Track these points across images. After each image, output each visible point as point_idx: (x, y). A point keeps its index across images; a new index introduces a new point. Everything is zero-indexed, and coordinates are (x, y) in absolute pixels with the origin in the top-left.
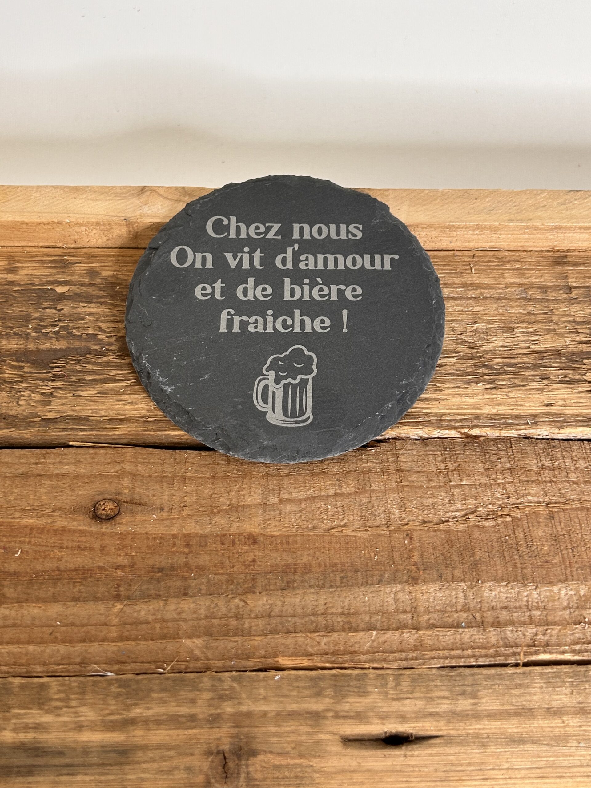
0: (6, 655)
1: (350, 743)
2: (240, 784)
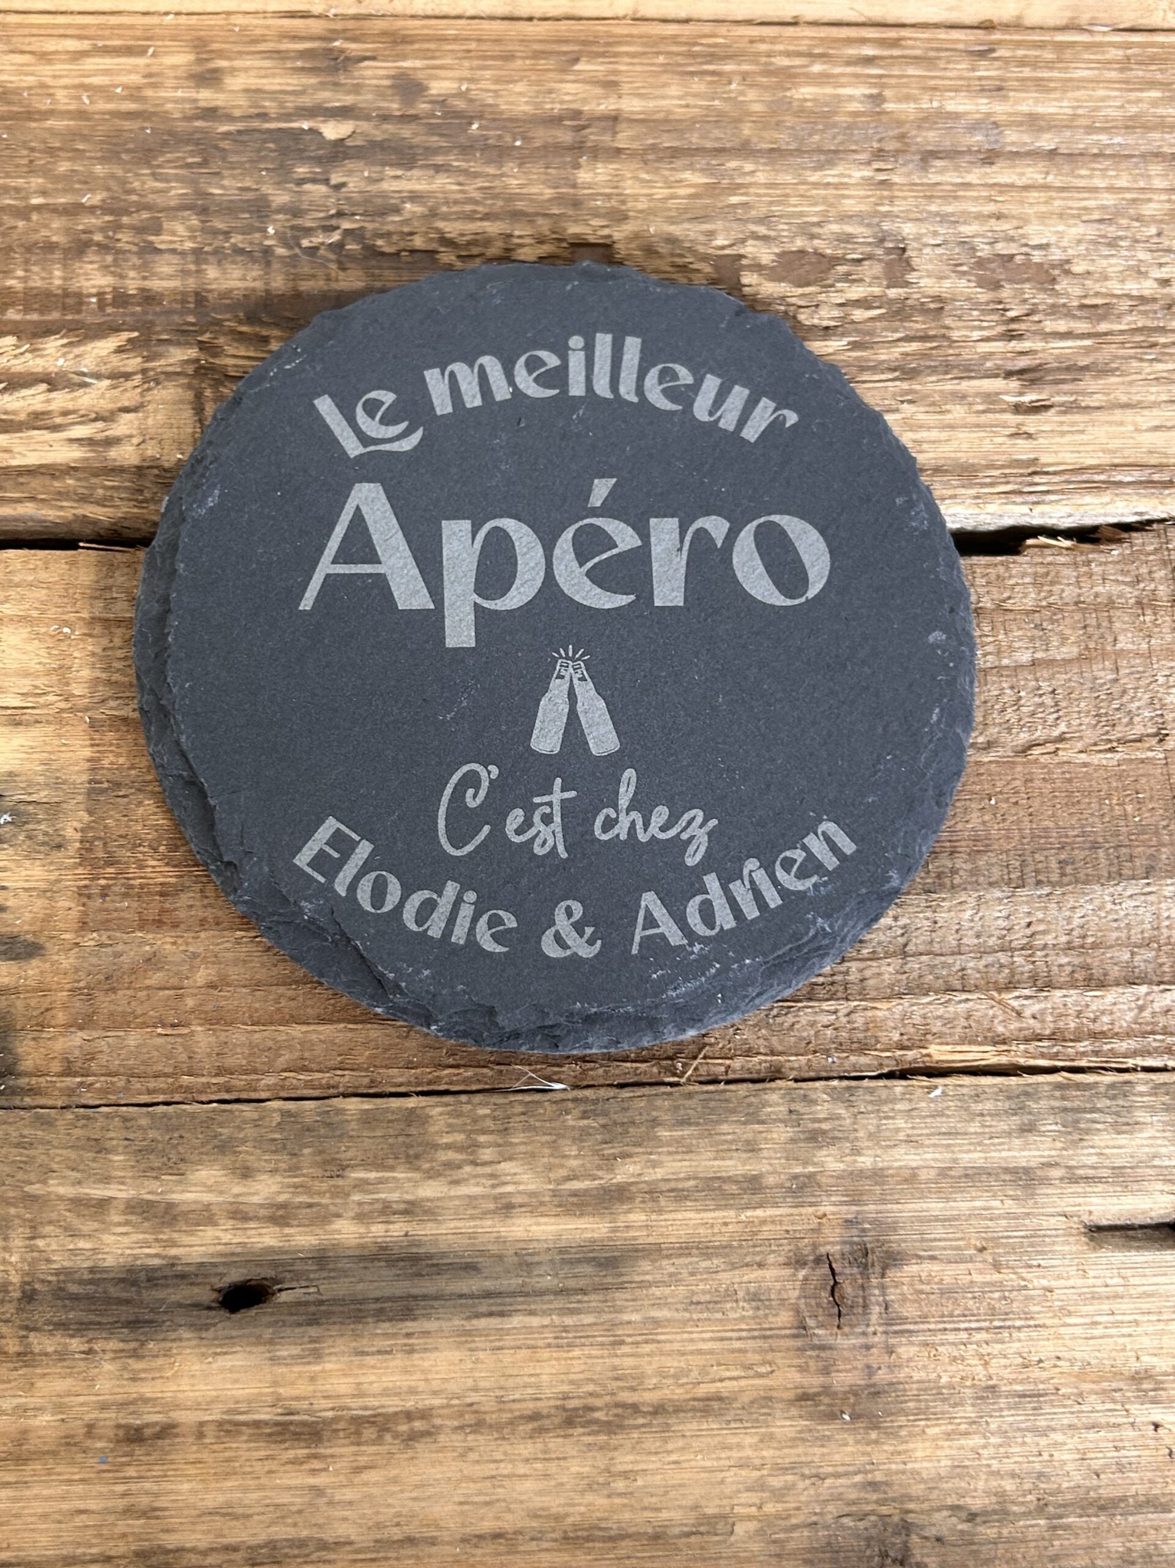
0: (319, 1047)
1: (1103, 1235)
2: (871, 1329)
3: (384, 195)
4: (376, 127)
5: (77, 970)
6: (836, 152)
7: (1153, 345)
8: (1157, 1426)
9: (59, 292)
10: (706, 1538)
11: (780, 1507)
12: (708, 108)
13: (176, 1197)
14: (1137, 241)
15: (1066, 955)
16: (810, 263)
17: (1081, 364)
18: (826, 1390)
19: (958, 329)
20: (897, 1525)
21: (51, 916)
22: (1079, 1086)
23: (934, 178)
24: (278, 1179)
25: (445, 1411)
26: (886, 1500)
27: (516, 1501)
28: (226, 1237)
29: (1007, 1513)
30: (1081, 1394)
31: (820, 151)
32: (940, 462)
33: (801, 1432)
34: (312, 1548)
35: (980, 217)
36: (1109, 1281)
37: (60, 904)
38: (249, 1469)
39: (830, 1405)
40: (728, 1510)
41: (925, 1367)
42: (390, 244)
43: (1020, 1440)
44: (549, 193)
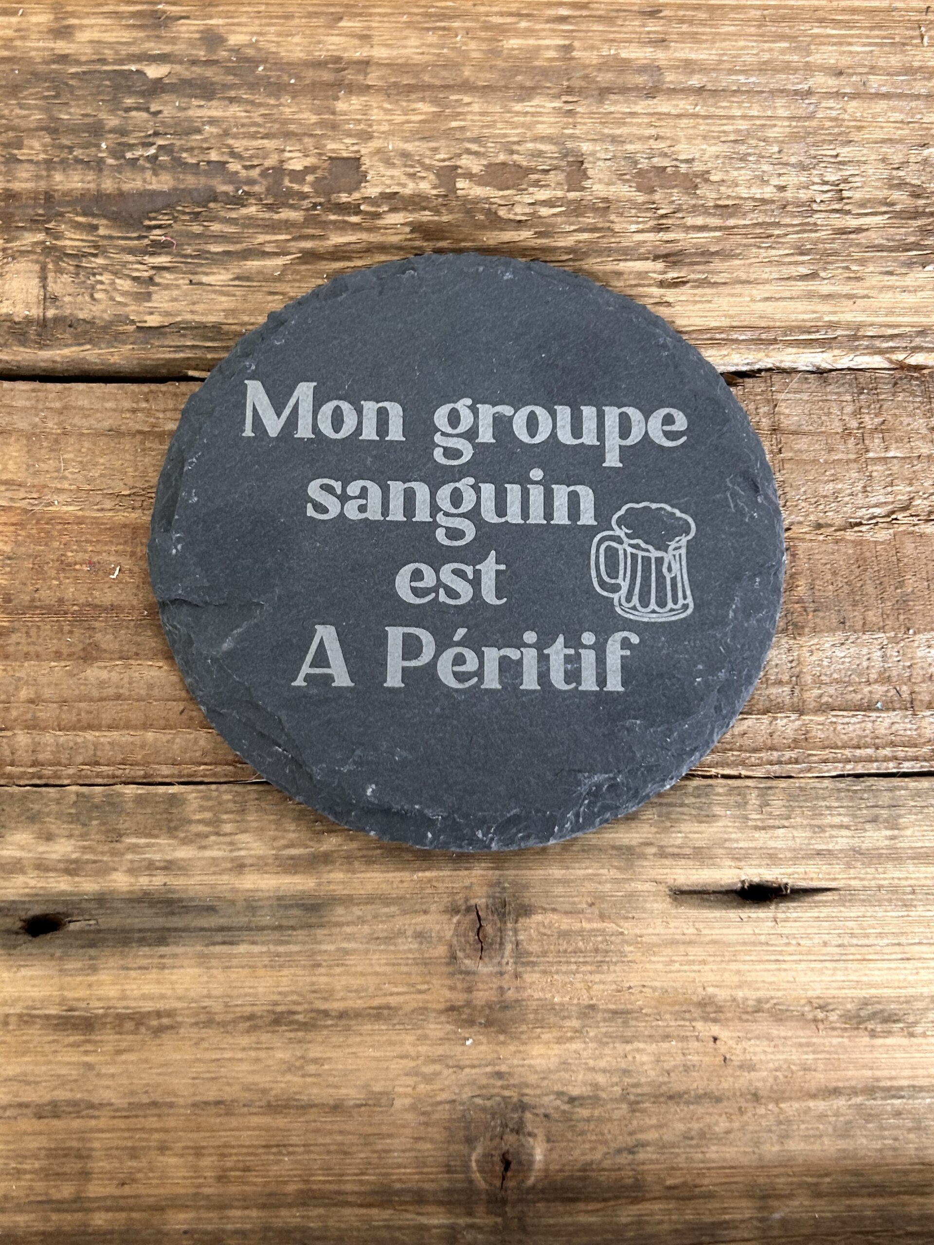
0: (108, 747)
1: (684, 897)
2: (504, 961)
3: (190, 120)
4: (187, 69)
6: (533, 88)
7: (770, 236)
8: (715, 1039)
10: (373, 1109)
11: (429, 1087)
12: (438, 55)
14: (762, 157)
16: (510, 172)
17: (712, 250)
18: (468, 1004)
19: (620, 223)
20: (515, 1104)
23: (607, 108)
24: (73, 842)
25: (186, 1012)
26: (508, 1085)
27: (234, 1078)
28: (32, 883)
29: (598, 1098)
30: (659, 1014)
31: (522, 87)
33: (448, 1033)
34: (82, 1106)
35: (641, 138)
36: (686, 931)
38: (39, 1049)
39: (471, 1015)
40: (390, 1089)
41: (543, 989)
42: (192, 156)
43: (611, 1045)
44: (314, 118)
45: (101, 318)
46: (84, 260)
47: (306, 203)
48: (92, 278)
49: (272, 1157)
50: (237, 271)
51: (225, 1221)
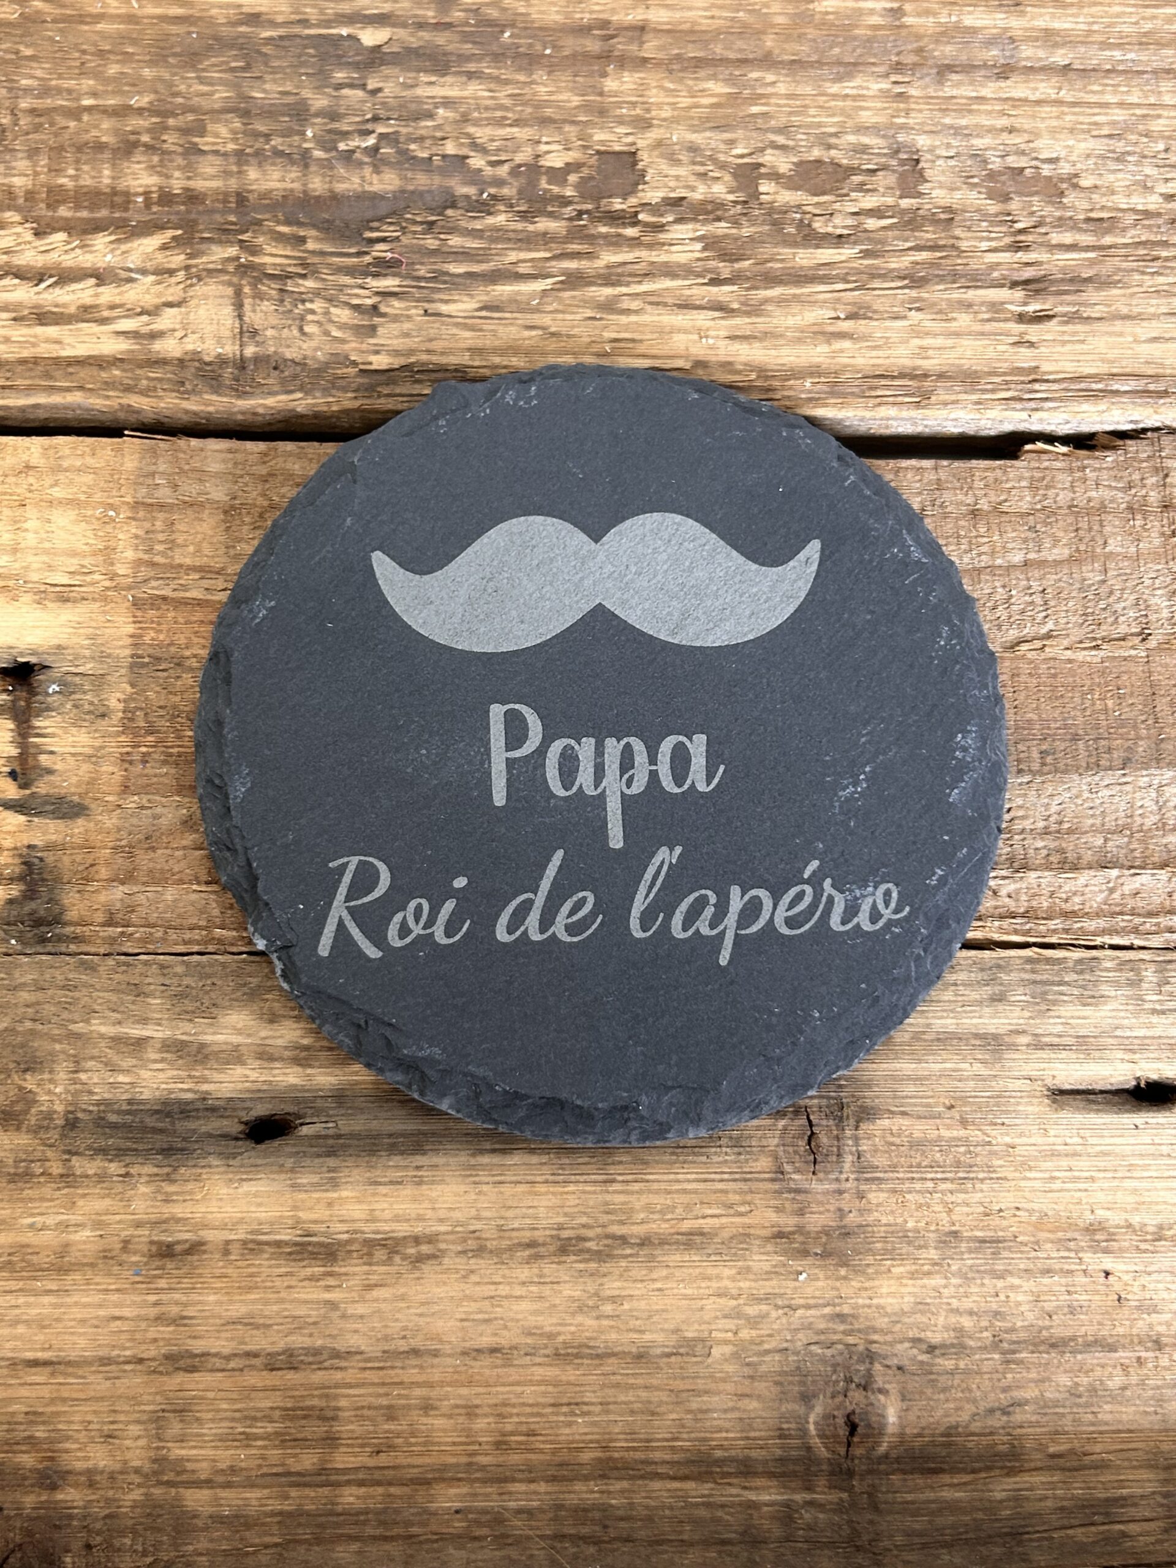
1: (1064, 1098)
2: (844, 1176)
3: (418, 100)
4: (412, 35)
5: (119, 830)
6: (855, 64)
7: (1156, 259)
8: (1107, 1274)
9: (108, 190)
10: (686, 1359)
11: (754, 1333)
12: (733, 19)
13: (208, 1038)
14: (1145, 157)
15: (1043, 839)
16: (827, 173)
17: (1085, 276)
18: (800, 1230)
19: (967, 239)
20: (861, 1354)
21: (95, 779)
22: (1048, 961)
23: (948, 91)
24: (301, 1024)
25: (450, 1237)
26: (853, 1330)
27: (512, 1320)
28: (254, 1075)
29: (963, 1346)
30: (1037, 1243)
31: (839, 63)
32: (944, 369)
33: (775, 1266)
34: (325, 1356)
36: (1069, 1141)
37: (104, 769)
38: (269, 1284)
39: (803, 1243)
40: (706, 1334)
41: (892, 1212)
42: (423, 148)
43: (979, 1281)
44: (576, 100)
45: (314, 358)
46: (289, 281)
47: (569, 211)
48: (300, 306)
49: (562, 1418)
50: (485, 298)
51: (505, 1497)
